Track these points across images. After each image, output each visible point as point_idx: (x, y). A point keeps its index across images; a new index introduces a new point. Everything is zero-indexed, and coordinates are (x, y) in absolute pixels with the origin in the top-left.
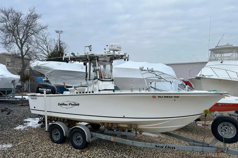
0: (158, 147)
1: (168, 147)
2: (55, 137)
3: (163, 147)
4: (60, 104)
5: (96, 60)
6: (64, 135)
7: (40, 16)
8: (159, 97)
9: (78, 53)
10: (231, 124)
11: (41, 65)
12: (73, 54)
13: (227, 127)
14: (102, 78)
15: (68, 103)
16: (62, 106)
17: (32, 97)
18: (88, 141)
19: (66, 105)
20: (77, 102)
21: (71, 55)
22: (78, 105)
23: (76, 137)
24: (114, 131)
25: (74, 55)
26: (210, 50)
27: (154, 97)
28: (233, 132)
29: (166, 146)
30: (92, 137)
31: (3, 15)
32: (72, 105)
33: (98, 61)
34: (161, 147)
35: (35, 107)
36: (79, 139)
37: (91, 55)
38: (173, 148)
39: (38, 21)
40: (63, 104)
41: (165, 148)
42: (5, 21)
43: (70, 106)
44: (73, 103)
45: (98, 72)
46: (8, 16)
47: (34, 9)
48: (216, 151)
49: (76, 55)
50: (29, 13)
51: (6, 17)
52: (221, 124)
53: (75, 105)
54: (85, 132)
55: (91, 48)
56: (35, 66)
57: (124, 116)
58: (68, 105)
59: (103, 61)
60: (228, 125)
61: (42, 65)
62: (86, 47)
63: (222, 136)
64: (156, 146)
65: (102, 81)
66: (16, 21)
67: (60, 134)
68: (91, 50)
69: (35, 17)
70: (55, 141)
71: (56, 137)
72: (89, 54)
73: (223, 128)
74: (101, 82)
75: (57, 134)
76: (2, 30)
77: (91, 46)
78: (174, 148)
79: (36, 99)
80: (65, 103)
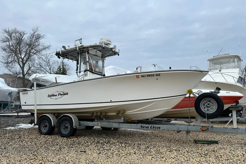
0: (143, 127)
1: (154, 127)
2: (43, 129)
3: (148, 128)
4: (50, 96)
5: (87, 53)
6: (52, 125)
7: (43, 36)
8: (142, 76)
9: (68, 46)
10: (212, 99)
11: (39, 77)
12: (64, 47)
13: (209, 103)
14: (93, 70)
15: (57, 94)
16: (51, 97)
17: (24, 92)
18: (75, 128)
19: (55, 96)
20: (66, 92)
21: (63, 49)
22: (67, 94)
23: (64, 126)
24: (104, 120)
25: (65, 49)
26: (208, 60)
27: (138, 77)
28: (214, 107)
29: (151, 126)
30: (80, 125)
31: (6, 35)
32: (61, 95)
33: (88, 54)
34: (146, 128)
35: (25, 103)
36: (67, 128)
37: (81, 46)
38: (158, 127)
39: (41, 41)
40: (53, 95)
41: (151, 128)
42: (8, 40)
43: (60, 96)
44: (62, 93)
45: (88, 64)
46: (11, 36)
47: (37, 28)
48: (201, 129)
49: (67, 48)
50: (32, 32)
51: (9, 37)
52: (202, 100)
53: (64, 94)
54: (72, 118)
55: (82, 41)
56: (33, 78)
57: (111, 101)
58: (57, 95)
59: (94, 55)
60: (210, 101)
61: (41, 78)
62: (77, 40)
63: (204, 112)
64: (141, 126)
65: (93, 73)
66: (19, 41)
67: (48, 126)
68: (81, 43)
69: (38, 37)
70: (43, 133)
71: (45, 129)
72: (79, 46)
73: (206, 105)
74: (91, 74)
75: (46, 126)
76: (4, 50)
77: (81, 39)
78: (160, 127)
79: (27, 93)
80: (55, 94)
